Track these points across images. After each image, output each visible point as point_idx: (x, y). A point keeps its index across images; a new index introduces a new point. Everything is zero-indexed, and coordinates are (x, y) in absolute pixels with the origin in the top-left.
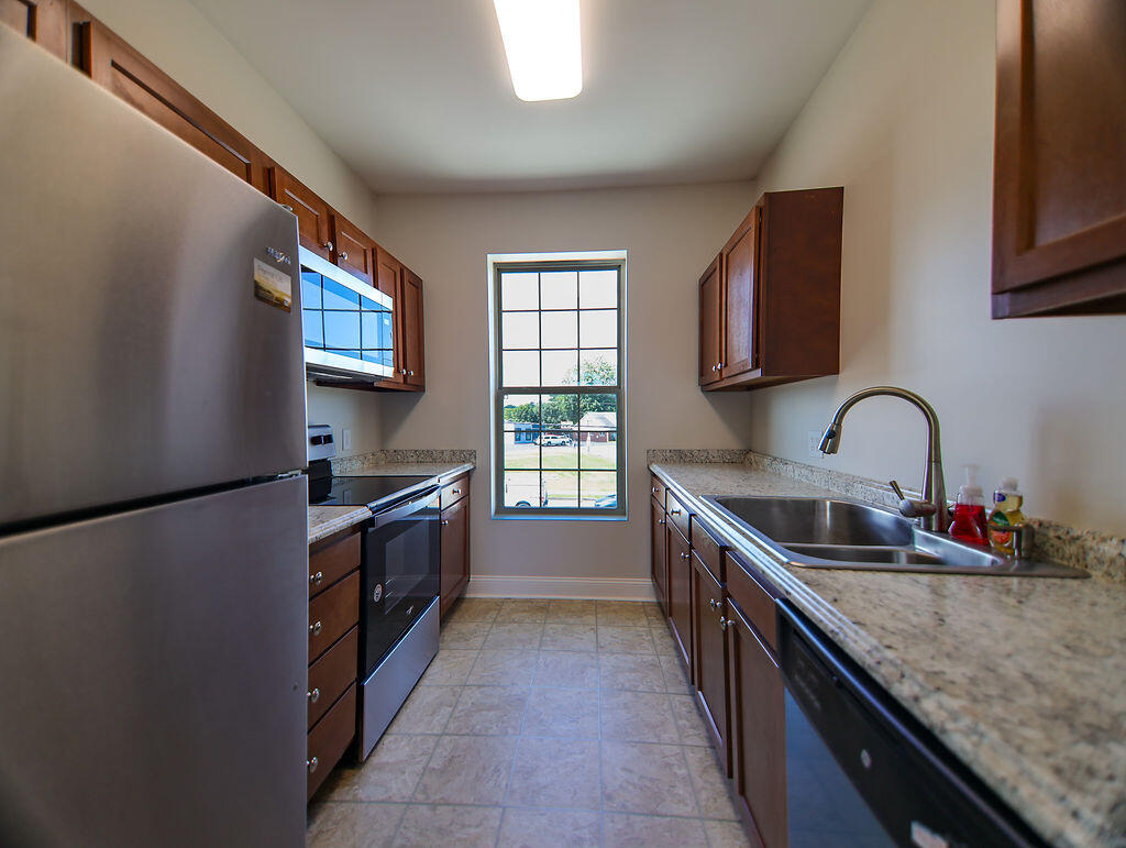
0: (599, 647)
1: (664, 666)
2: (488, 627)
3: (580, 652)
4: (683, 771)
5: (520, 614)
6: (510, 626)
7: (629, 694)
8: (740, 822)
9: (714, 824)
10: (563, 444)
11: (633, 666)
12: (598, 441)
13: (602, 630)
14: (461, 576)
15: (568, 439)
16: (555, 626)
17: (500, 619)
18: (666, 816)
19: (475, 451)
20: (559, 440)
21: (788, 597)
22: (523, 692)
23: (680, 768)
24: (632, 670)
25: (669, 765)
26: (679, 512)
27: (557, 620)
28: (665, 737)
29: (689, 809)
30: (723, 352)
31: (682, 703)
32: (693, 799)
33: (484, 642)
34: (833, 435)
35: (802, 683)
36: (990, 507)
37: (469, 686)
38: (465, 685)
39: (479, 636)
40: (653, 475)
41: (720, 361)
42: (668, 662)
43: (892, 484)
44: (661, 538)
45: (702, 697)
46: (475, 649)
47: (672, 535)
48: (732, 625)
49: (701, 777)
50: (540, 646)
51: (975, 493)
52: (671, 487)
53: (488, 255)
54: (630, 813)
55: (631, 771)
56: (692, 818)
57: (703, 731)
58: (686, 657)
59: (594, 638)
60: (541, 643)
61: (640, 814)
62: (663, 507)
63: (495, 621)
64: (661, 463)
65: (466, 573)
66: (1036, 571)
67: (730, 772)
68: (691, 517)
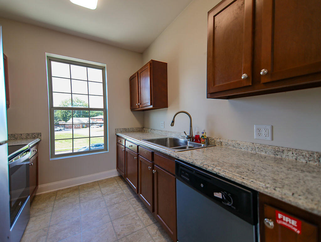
0: (103, 194)
1: (125, 192)
2: (53, 203)
3: (96, 198)
4: (138, 218)
5: (67, 194)
6: (63, 199)
7: (117, 204)
8: (154, 223)
9: (149, 227)
10: (60, 130)
11: (116, 196)
13: (102, 189)
14: (35, 186)
15: (63, 128)
16: (85, 193)
17: (57, 198)
18: (136, 231)
19: (41, 133)
20: (58, 128)
21: (178, 158)
22: (78, 219)
23: (137, 218)
24: (116, 198)
25: (134, 218)
26: (132, 146)
27: (84, 191)
28: (131, 211)
29: (142, 226)
30: (140, 100)
31: (133, 201)
32: (142, 223)
33: (53, 208)
34: (173, 122)
35: (183, 177)
36: (201, 135)
37: (52, 226)
38: (50, 226)
39: (50, 207)
40: (118, 136)
41: (139, 103)
42: (126, 191)
43: (184, 132)
44: (122, 155)
45: (142, 196)
46: (49, 212)
47: (128, 153)
48: (156, 172)
49: (142, 217)
50: (80, 202)
51: (198, 133)
52: (128, 139)
53: (46, 53)
54: (126, 236)
55: (123, 225)
56: (143, 228)
57: (140, 206)
58: (135, 187)
59: (100, 192)
60: (80, 201)
61: (129, 235)
62: (124, 146)
63: (55, 200)
64: (120, 133)
65: (37, 184)
66: (209, 146)
67: (153, 211)
68: (138, 146)
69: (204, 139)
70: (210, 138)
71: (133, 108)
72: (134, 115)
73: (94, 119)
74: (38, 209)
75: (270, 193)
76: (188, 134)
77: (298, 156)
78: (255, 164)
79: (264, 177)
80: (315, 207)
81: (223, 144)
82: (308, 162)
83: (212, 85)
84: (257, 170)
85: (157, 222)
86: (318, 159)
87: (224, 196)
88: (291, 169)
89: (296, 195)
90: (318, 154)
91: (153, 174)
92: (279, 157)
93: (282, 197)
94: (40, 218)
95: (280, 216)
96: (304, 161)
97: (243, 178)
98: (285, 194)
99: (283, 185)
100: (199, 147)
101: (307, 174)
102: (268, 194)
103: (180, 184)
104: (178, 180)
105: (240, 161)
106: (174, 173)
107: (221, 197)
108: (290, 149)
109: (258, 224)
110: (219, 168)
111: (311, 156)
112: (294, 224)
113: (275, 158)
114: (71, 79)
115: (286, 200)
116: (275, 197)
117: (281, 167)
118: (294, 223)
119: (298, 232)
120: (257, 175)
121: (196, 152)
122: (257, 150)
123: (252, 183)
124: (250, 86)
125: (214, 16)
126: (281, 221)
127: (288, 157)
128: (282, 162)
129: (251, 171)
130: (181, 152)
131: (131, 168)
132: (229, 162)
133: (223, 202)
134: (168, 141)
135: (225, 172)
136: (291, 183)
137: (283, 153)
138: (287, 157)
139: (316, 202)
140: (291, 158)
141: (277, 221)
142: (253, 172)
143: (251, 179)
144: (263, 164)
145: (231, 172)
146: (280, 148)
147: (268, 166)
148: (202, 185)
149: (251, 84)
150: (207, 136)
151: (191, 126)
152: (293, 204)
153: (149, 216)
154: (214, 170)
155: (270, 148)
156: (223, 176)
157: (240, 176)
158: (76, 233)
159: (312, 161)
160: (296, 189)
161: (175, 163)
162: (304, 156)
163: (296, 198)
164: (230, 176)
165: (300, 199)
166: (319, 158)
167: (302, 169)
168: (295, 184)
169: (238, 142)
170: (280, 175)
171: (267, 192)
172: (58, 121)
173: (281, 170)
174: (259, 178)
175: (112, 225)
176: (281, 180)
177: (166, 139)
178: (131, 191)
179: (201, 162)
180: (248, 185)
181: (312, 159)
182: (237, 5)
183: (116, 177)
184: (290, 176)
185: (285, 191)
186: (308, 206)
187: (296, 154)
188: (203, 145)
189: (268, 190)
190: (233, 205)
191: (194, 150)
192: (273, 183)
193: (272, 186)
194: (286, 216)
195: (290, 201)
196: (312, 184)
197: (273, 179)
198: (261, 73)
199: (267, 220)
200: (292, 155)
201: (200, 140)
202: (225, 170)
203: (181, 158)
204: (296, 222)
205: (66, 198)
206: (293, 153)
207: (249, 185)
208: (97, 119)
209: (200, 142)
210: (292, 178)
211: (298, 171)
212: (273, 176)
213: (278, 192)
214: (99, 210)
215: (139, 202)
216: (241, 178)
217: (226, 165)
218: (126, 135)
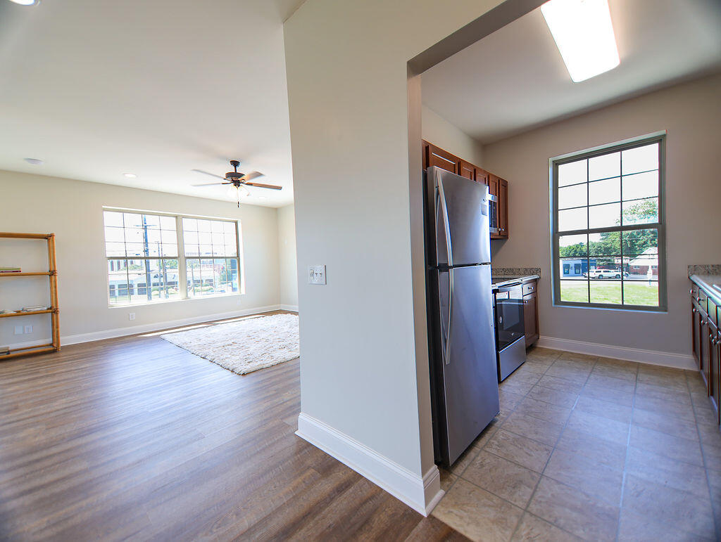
2: (554, 359)
5: (576, 358)
19: (540, 269)
40: (693, 282)
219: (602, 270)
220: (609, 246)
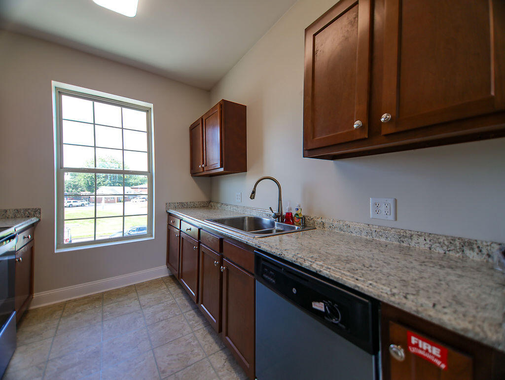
0: (141, 306)
1: (179, 302)
2: (56, 322)
3: (131, 313)
4: (196, 342)
5: (82, 307)
6: (76, 316)
7: (163, 321)
8: (222, 350)
9: (212, 356)
10: (82, 205)
11: (163, 308)
12: (109, 202)
13: (142, 298)
15: (87, 202)
17: (65, 314)
18: (192, 364)
19: (40, 209)
20: (79, 203)
21: (259, 248)
22: (96, 348)
23: (194, 342)
24: (162, 311)
25: (190, 343)
26: (190, 229)
27: (111, 302)
28: (185, 332)
29: (201, 356)
30: (205, 160)
31: (190, 315)
32: (202, 351)
33: (56, 331)
34: (254, 192)
35: (267, 277)
36: (294, 213)
37: (52, 360)
38: (48, 361)
39: (50, 329)
40: (170, 214)
41: (203, 164)
42: (180, 300)
43: (270, 208)
44: (175, 244)
45: (203, 307)
46: (49, 338)
47: (184, 241)
48: (226, 269)
49: (203, 341)
50: (103, 319)
51: (290, 209)
52: (185, 218)
53: (52, 81)
54: (176, 373)
55: (172, 355)
56: (204, 359)
57: (201, 322)
58: (193, 293)
59: (138, 303)
60: (103, 317)
61: (180, 370)
62: (178, 229)
63: (61, 316)
64: (173, 209)
65: (31, 292)
66: (306, 229)
67: (220, 330)
68: (199, 230)
69: (299, 218)
70: (308, 216)
71: (194, 173)
72: (196, 182)
73: (138, 188)
74: (30, 333)
75: (399, 304)
76: (276, 211)
77: (433, 243)
78: (374, 256)
79: (388, 276)
80: (470, 326)
81: (326, 225)
82: (447, 252)
83: (311, 137)
84: (377, 266)
85: (225, 347)
86: (462, 248)
87: (329, 308)
88: (426, 264)
89: (438, 307)
90: (460, 241)
91: (221, 273)
92: (405, 244)
93: (417, 309)
94: (33, 347)
95: (414, 340)
96: (442, 252)
97: (357, 280)
98: (422, 305)
99: (417, 289)
100: (292, 230)
101: (449, 270)
102: (396, 306)
103: (261, 288)
104: (258, 282)
105: (351, 251)
106: (253, 271)
107: (323, 310)
108: (422, 233)
109: (380, 353)
110: (321, 263)
111: (451, 243)
112: (437, 353)
113: (400, 246)
114: (94, 124)
115: (423, 315)
116: (406, 309)
117: (411, 260)
118: (436, 351)
119: (443, 366)
120: (377, 274)
121: (287, 238)
122: (374, 234)
123: (371, 286)
124: (365, 139)
125: (315, 35)
126: (415, 348)
127: (418, 246)
128: (411, 253)
129: (367, 267)
130: (263, 239)
131: (189, 264)
132: (336, 253)
133: (326, 318)
134: (247, 221)
135: (330, 269)
136: (428, 286)
137: (411, 239)
138: (416, 245)
139: (471, 319)
140: (423, 246)
141: (409, 350)
142: (370, 268)
143: (369, 280)
144: (384, 255)
145: (338, 270)
146: (407, 232)
147: (393, 260)
148: (294, 291)
149: (367, 137)
150: (303, 214)
151: (280, 199)
152: (435, 322)
153: (213, 338)
154: (313, 266)
155: (393, 231)
156: (326, 276)
157: (352, 275)
158: (93, 371)
159: (452, 250)
160: (438, 297)
161: (254, 256)
162: (441, 244)
163: (439, 312)
164: (338, 276)
165: (445, 313)
166: (463, 246)
167: (440, 263)
168: (435, 288)
169: (347, 223)
170: (411, 274)
171: (394, 302)
172: (79, 191)
173: (412, 265)
174: (380, 279)
175: (154, 355)
176: (413, 282)
177: (243, 219)
178: (187, 299)
179: (294, 254)
180: (364, 290)
181: (452, 248)
182: (348, 18)
183: (166, 277)
184: (425, 275)
185: (422, 300)
186: (459, 324)
187: (430, 241)
188: (296, 227)
189: (395, 298)
190: (341, 322)
191: (284, 235)
192: (402, 288)
193: (402, 291)
194: (423, 340)
195: (430, 316)
196: (459, 288)
197: (401, 280)
198: (382, 120)
199: (394, 347)
200: (425, 242)
201: (293, 220)
202: (329, 267)
203: (264, 247)
204: (439, 350)
205: (80, 314)
206: (425, 240)
207: (366, 290)
208: (142, 188)
209: (293, 224)
210: (429, 278)
211: (436, 267)
212: (401, 276)
213: (410, 302)
214: (134, 332)
215: (198, 316)
216: (353, 279)
217: (331, 258)
218: (182, 212)
219: (72, 201)
220: (77, 183)
